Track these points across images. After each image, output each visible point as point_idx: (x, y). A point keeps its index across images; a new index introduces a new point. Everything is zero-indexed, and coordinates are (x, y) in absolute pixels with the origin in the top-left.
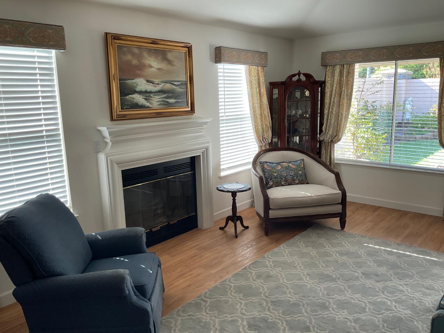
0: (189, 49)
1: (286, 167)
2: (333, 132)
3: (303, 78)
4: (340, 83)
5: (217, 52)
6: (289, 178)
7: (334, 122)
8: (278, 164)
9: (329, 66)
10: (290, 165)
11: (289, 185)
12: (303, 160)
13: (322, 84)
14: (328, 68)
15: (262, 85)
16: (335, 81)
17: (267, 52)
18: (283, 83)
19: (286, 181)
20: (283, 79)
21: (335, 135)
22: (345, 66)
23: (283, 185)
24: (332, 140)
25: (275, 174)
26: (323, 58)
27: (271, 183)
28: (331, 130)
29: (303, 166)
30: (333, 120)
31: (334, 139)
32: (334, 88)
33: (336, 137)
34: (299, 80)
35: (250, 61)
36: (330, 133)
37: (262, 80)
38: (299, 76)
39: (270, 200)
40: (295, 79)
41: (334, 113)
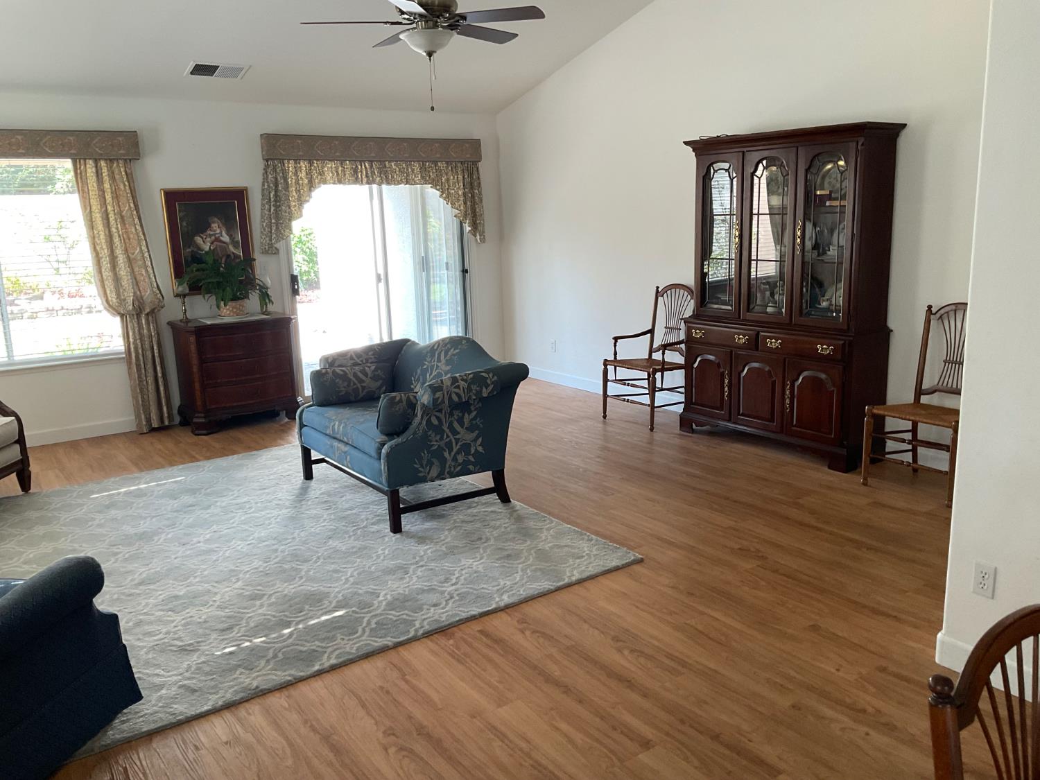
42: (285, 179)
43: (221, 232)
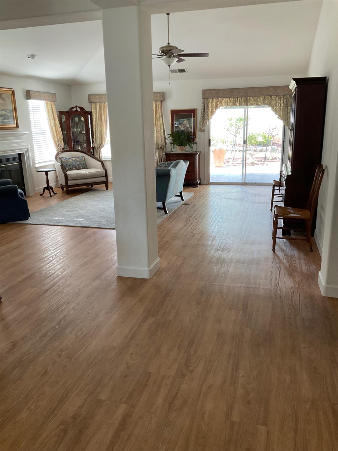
0: (13, 92)
1: (75, 160)
2: (99, 142)
3: (79, 110)
4: (100, 113)
5: (27, 93)
6: (77, 166)
7: (99, 136)
8: (70, 158)
9: (93, 103)
10: (77, 159)
11: (77, 170)
12: (84, 156)
13: (90, 113)
14: (93, 104)
15: (54, 113)
16: (98, 112)
17: (55, 93)
18: (67, 112)
19: (75, 167)
20: (67, 110)
21: (101, 143)
22: (102, 103)
23: (74, 170)
24: (99, 147)
25: (69, 164)
26: (89, 99)
27: (67, 169)
28: (98, 140)
29: (84, 159)
30: (99, 135)
31: (100, 146)
32: (97, 116)
33: (101, 145)
34: (77, 111)
35: (46, 99)
36: (98, 142)
37: (54, 110)
38: (76, 108)
39: (68, 175)
40: (74, 110)
41: (99, 130)
42: (208, 106)
43: (187, 124)
